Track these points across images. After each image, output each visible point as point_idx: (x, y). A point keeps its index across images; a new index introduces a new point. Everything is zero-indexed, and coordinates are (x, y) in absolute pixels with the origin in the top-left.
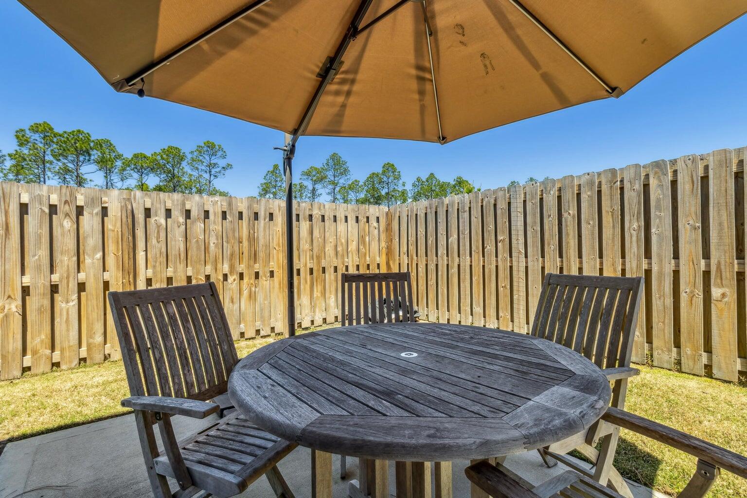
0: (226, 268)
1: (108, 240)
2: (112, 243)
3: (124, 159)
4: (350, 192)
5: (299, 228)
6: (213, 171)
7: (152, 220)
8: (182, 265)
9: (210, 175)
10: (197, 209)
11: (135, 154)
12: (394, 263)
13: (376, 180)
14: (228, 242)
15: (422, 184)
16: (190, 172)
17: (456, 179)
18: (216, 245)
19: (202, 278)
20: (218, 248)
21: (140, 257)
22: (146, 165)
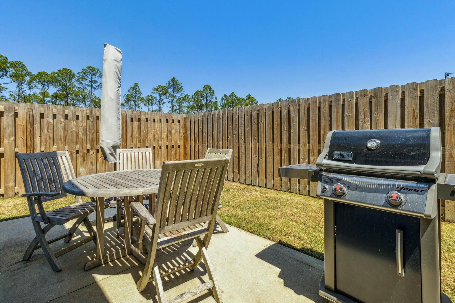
0: (89, 146)
1: (18, 130)
2: (21, 132)
3: (32, 75)
4: (183, 102)
5: (133, 125)
6: (94, 86)
7: (45, 120)
8: (62, 144)
9: (92, 88)
10: (72, 114)
11: (39, 72)
12: (188, 145)
13: (200, 95)
14: (90, 132)
15: (227, 99)
16: (78, 86)
17: (247, 96)
18: (83, 134)
19: (74, 152)
20: (84, 136)
21: (37, 140)
22: (47, 80)
